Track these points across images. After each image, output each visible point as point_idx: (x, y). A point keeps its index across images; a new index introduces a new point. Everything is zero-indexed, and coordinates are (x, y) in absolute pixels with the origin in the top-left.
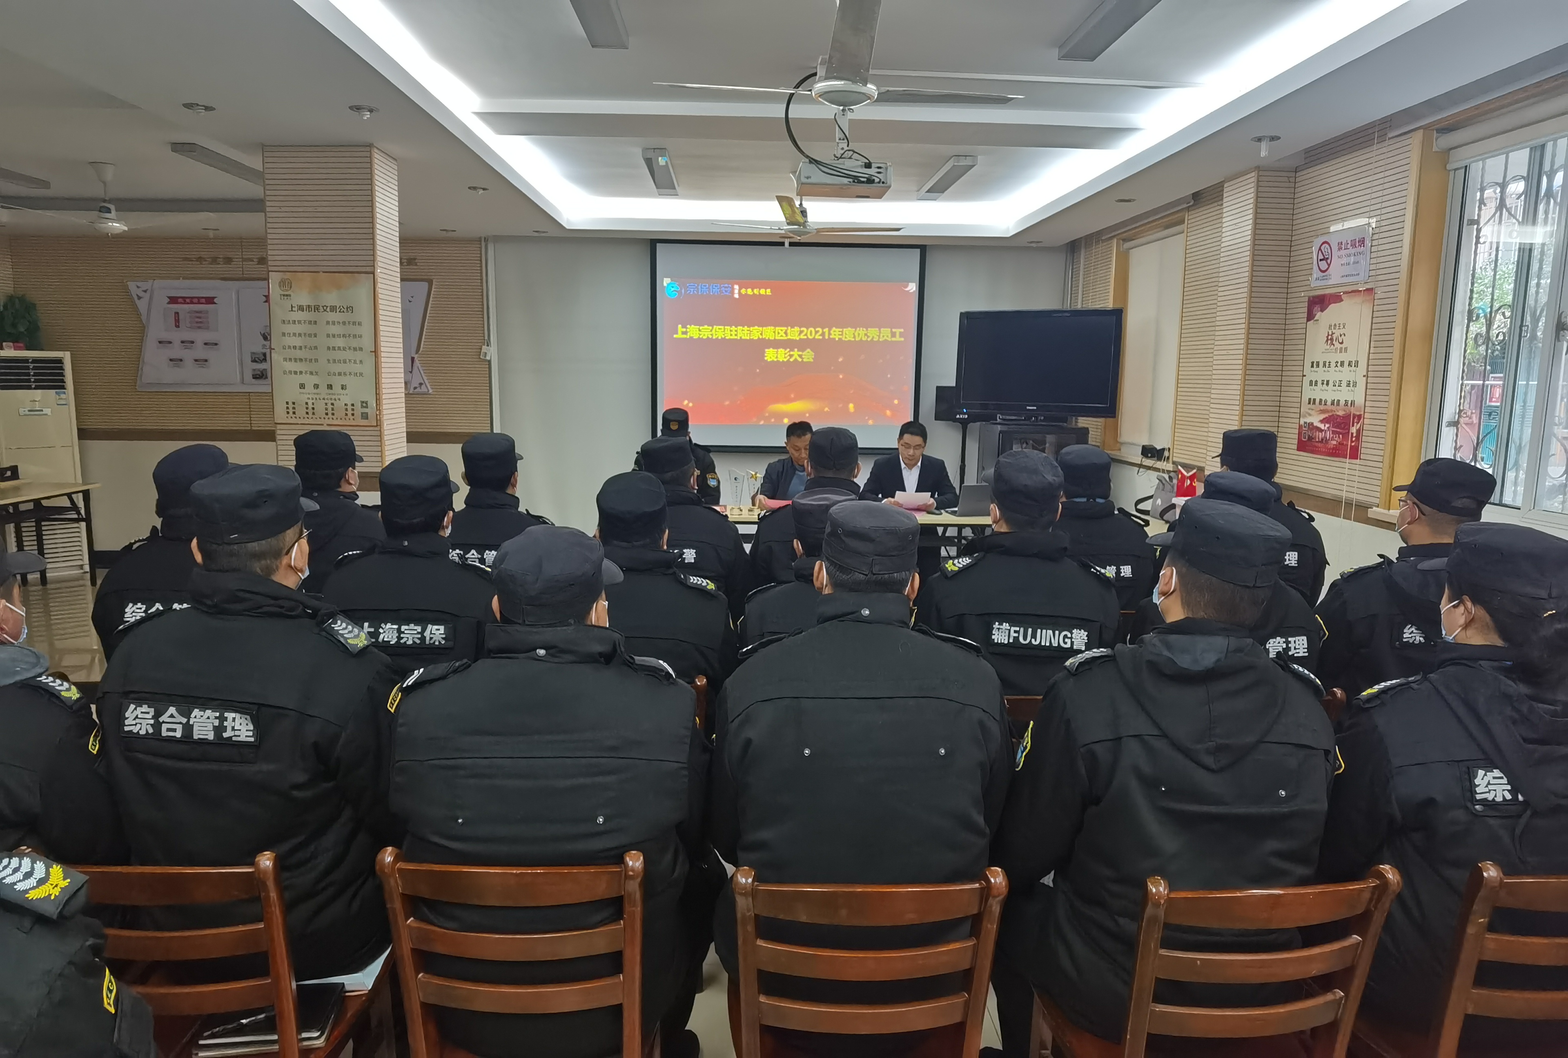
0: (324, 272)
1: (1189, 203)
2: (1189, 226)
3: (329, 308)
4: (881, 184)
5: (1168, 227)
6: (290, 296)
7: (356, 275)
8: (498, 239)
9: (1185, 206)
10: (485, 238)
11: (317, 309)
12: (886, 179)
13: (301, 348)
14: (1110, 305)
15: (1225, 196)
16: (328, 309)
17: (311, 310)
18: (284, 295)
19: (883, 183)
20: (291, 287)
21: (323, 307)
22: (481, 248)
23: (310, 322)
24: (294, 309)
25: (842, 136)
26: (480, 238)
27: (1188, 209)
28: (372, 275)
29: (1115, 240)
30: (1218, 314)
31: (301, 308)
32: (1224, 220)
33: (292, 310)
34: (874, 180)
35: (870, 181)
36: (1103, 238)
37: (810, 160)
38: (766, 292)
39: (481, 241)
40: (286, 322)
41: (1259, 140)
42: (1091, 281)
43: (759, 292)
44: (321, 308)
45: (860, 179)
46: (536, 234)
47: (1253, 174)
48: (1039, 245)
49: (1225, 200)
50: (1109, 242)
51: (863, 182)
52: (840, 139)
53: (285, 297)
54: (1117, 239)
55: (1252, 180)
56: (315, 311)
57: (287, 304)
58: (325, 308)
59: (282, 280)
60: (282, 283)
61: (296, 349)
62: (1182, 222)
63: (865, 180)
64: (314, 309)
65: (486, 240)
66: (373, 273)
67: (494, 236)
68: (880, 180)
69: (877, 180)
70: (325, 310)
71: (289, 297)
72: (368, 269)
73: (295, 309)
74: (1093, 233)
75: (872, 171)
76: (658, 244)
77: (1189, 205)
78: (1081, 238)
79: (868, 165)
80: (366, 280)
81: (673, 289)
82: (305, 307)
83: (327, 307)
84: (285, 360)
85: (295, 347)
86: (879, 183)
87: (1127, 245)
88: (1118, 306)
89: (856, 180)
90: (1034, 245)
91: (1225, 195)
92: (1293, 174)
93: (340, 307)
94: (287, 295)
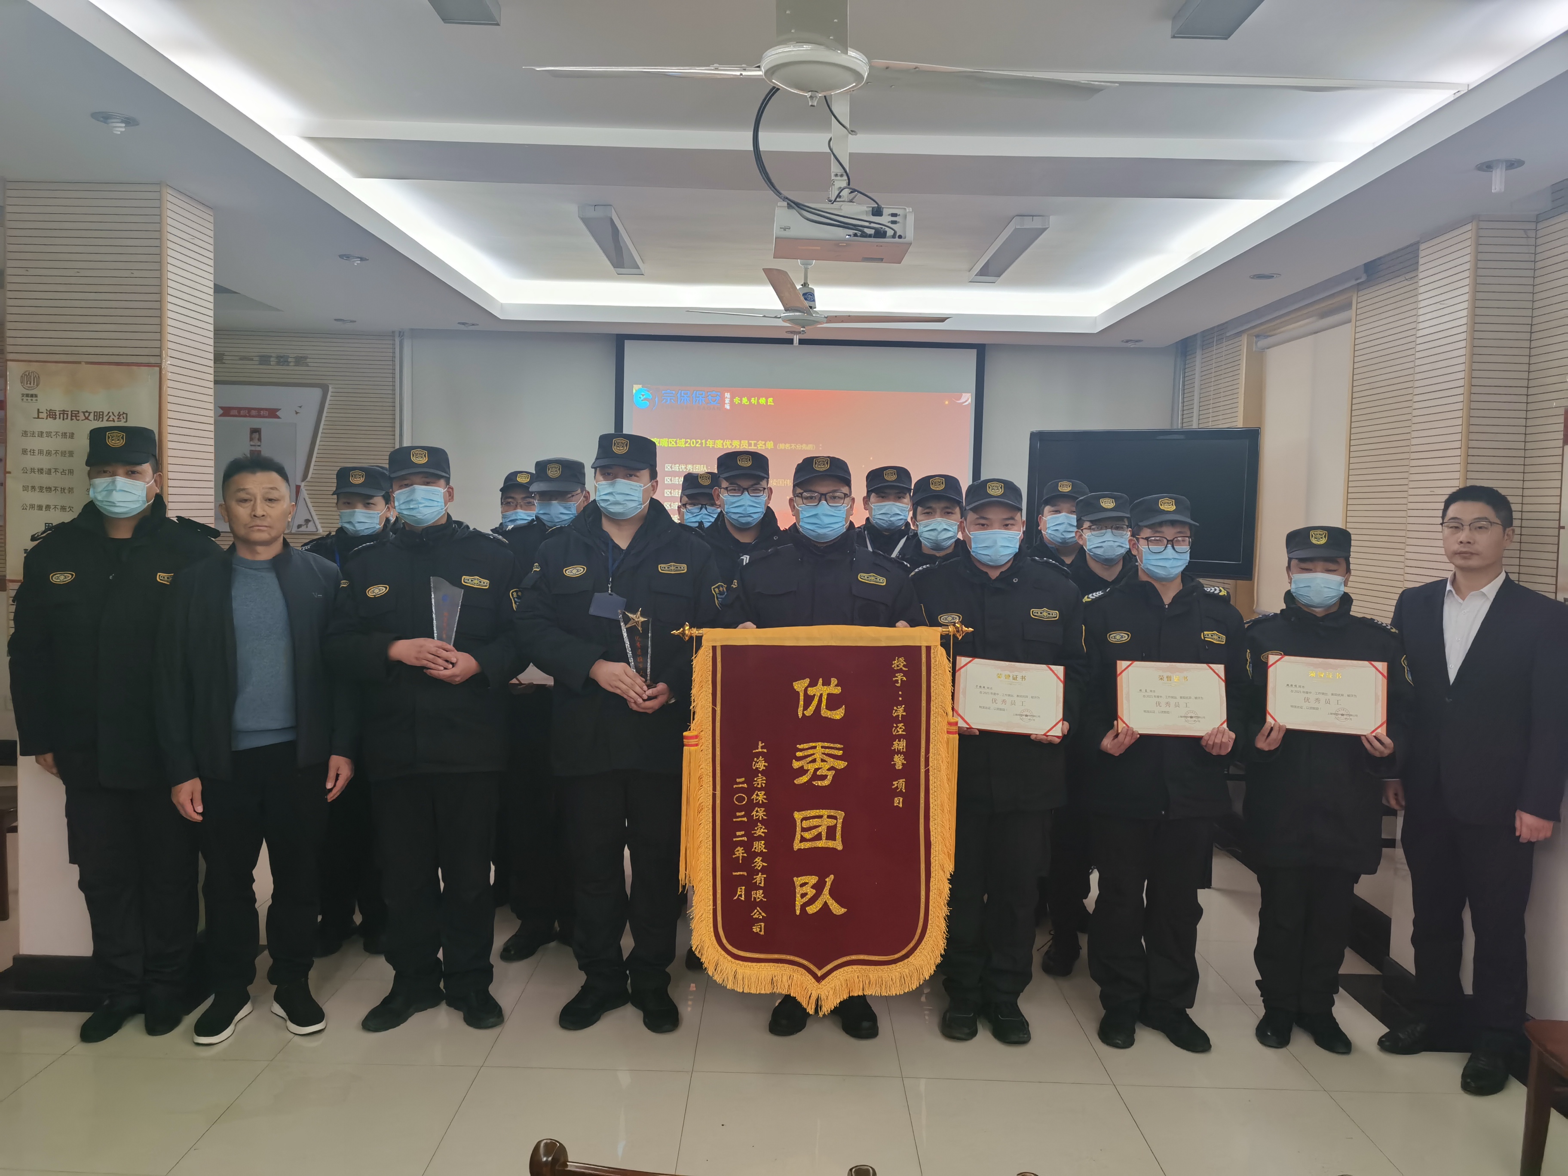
0: (87, 363)
1: (1359, 278)
2: (1359, 312)
3: (92, 415)
4: (897, 239)
5: (1323, 315)
6: (36, 396)
7: (135, 368)
8: (416, 334)
9: (1354, 283)
10: (400, 332)
11: (76, 416)
12: (905, 232)
13: (49, 472)
14: (1239, 423)
15: (1420, 263)
16: (91, 417)
17: (67, 418)
18: (27, 395)
19: (900, 237)
20: (37, 385)
21: (84, 412)
22: (394, 344)
23: (64, 435)
24: (41, 415)
25: (841, 171)
26: (393, 332)
27: (1359, 287)
28: (157, 369)
29: (1245, 339)
30: (1414, 434)
31: (52, 414)
32: (1420, 297)
33: (38, 418)
34: (885, 232)
35: (880, 234)
36: (1228, 334)
37: (788, 204)
38: (767, 402)
39: (397, 336)
40: (29, 435)
41: (1488, 167)
42: (1212, 393)
43: (758, 402)
44: (81, 415)
45: (866, 230)
46: (462, 327)
47: (1469, 227)
48: (1138, 345)
49: (1421, 268)
50: (1237, 340)
51: (870, 236)
52: (836, 175)
53: (29, 399)
54: (1248, 335)
55: (1469, 235)
56: (72, 419)
57: (32, 407)
58: (87, 414)
59: (24, 374)
60: (28, 379)
61: (42, 473)
62: (1348, 306)
63: (872, 232)
64: (72, 416)
65: (401, 334)
66: (159, 366)
67: (412, 330)
68: (895, 233)
69: (890, 233)
70: (87, 418)
71: (34, 399)
72: (153, 360)
73: (44, 415)
74: (1213, 328)
75: (885, 219)
76: (626, 341)
77: (1359, 281)
78: (1195, 335)
79: (877, 212)
80: (147, 376)
81: (642, 398)
82: (57, 414)
83: (90, 413)
84: (25, 488)
85: (41, 471)
86: (894, 236)
87: (1262, 343)
88: (1252, 425)
89: (859, 231)
90: (1131, 345)
91: (1421, 261)
92: (1533, 226)
93: (109, 413)
94: (32, 396)
